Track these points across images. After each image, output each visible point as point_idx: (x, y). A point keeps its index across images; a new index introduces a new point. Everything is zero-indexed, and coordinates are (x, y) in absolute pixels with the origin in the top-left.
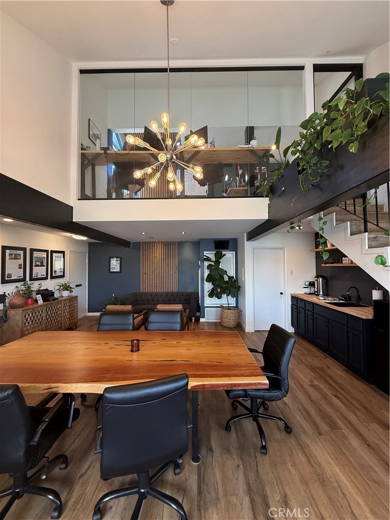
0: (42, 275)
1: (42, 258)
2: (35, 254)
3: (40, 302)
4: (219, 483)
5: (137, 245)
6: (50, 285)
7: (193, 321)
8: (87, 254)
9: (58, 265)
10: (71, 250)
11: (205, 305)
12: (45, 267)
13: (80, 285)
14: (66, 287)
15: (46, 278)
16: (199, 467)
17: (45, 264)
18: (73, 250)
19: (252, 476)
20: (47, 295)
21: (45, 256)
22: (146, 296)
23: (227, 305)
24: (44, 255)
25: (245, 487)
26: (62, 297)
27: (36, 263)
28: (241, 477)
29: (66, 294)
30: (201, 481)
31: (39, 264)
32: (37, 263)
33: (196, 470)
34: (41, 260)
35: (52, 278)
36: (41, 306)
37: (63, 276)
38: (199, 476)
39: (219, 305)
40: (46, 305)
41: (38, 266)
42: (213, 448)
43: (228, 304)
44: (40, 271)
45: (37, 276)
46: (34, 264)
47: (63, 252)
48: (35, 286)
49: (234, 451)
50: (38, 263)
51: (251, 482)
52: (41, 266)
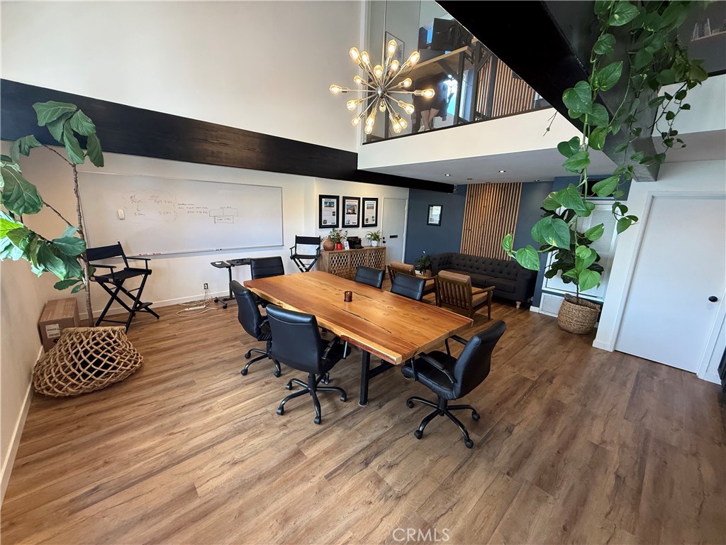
0: (353, 223)
1: (354, 206)
2: (347, 202)
3: (347, 248)
4: (362, 423)
5: (463, 189)
6: (361, 233)
7: (518, 306)
8: (407, 201)
9: (369, 214)
10: (386, 196)
11: (543, 288)
12: (357, 215)
13: (396, 237)
14: (376, 237)
15: (358, 226)
16: (360, 408)
17: (356, 211)
18: (388, 197)
19: (389, 438)
20: (355, 242)
21: (357, 204)
22: (463, 260)
23: (575, 295)
24: (356, 202)
25: (375, 438)
26: (371, 246)
27: (347, 210)
28: (381, 432)
29: (375, 243)
30: (352, 414)
33: (356, 408)
34: (353, 208)
35: (364, 226)
36: (347, 252)
37: (375, 225)
38: (354, 411)
39: (564, 293)
40: (351, 252)
41: (350, 213)
42: (383, 407)
43: (578, 293)
44: (351, 219)
45: (348, 223)
46: (346, 212)
47: (376, 200)
48: (342, 232)
49: (396, 419)
50: (350, 211)
51: (383, 439)
52: (353, 214)
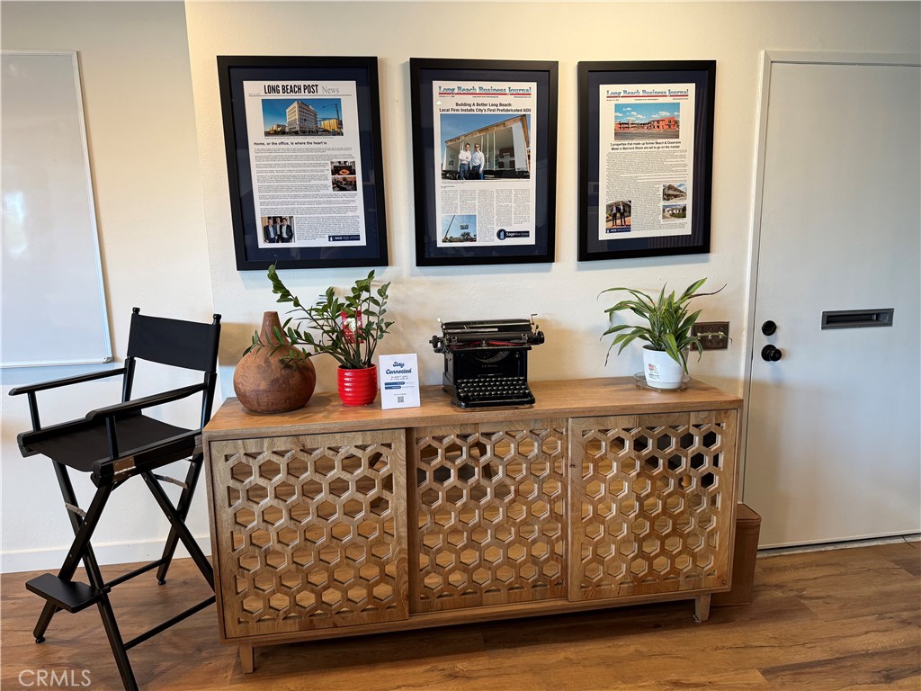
0: (502, 234)
1: (503, 122)
2: (447, 98)
12: (530, 184)
15: (540, 254)
17: (526, 154)
24: (519, 99)
27: (453, 154)
31: (479, 159)
32: (465, 156)
35: (590, 251)
37: (698, 243)
44: (488, 208)
45: (466, 238)
46: (440, 160)
52: (499, 175)
